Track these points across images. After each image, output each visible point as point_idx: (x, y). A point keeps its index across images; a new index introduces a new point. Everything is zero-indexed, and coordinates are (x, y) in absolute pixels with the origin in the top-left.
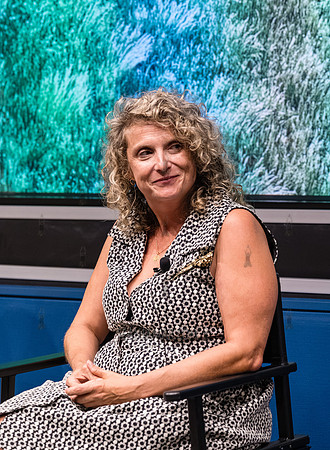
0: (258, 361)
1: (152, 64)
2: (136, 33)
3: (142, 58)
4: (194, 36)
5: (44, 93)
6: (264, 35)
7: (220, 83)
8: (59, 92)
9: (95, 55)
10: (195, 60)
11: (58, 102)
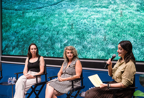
0: (80, 77)
1: (68, 43)
2: (66, 39)
3: (67, 42)
4: (72, 40)
5: (55, 45)
6: (81, 40)
7: (75, 45)
8: (57, 45)
9: (61, 41)
10: (73, 42)
11: (57, 47)
